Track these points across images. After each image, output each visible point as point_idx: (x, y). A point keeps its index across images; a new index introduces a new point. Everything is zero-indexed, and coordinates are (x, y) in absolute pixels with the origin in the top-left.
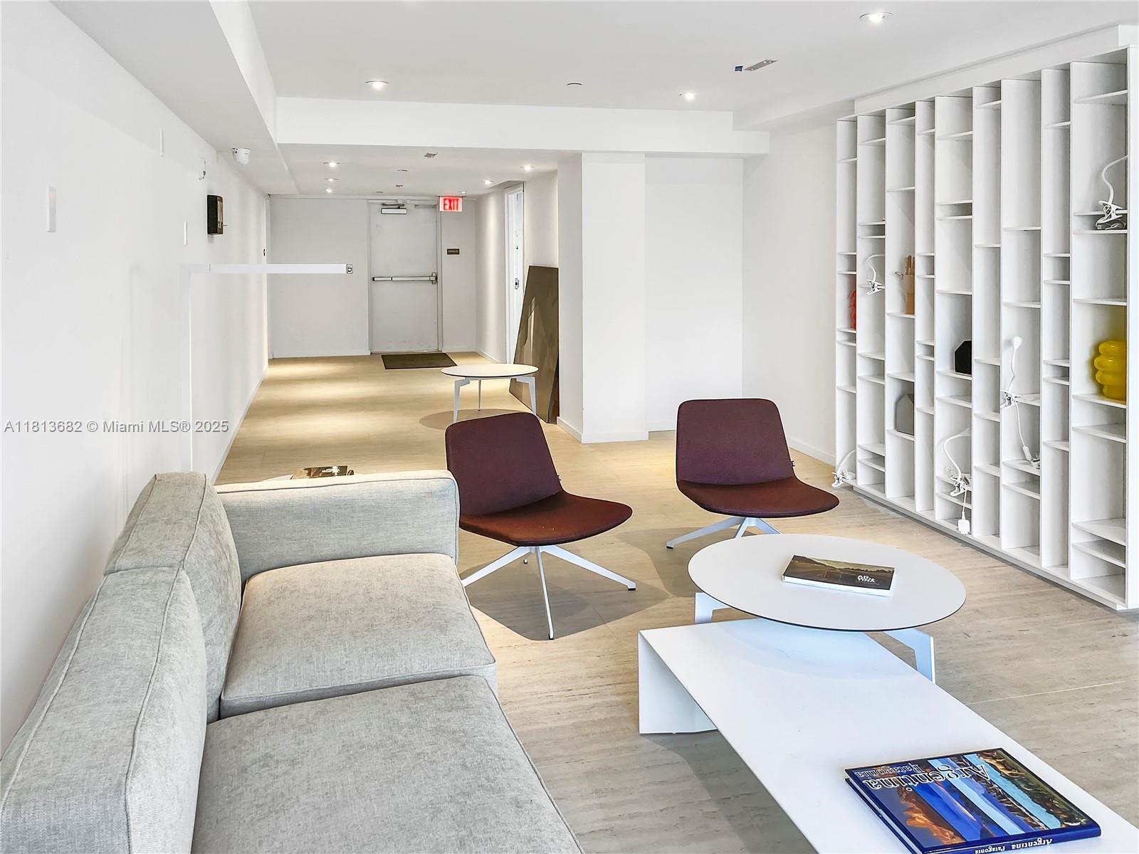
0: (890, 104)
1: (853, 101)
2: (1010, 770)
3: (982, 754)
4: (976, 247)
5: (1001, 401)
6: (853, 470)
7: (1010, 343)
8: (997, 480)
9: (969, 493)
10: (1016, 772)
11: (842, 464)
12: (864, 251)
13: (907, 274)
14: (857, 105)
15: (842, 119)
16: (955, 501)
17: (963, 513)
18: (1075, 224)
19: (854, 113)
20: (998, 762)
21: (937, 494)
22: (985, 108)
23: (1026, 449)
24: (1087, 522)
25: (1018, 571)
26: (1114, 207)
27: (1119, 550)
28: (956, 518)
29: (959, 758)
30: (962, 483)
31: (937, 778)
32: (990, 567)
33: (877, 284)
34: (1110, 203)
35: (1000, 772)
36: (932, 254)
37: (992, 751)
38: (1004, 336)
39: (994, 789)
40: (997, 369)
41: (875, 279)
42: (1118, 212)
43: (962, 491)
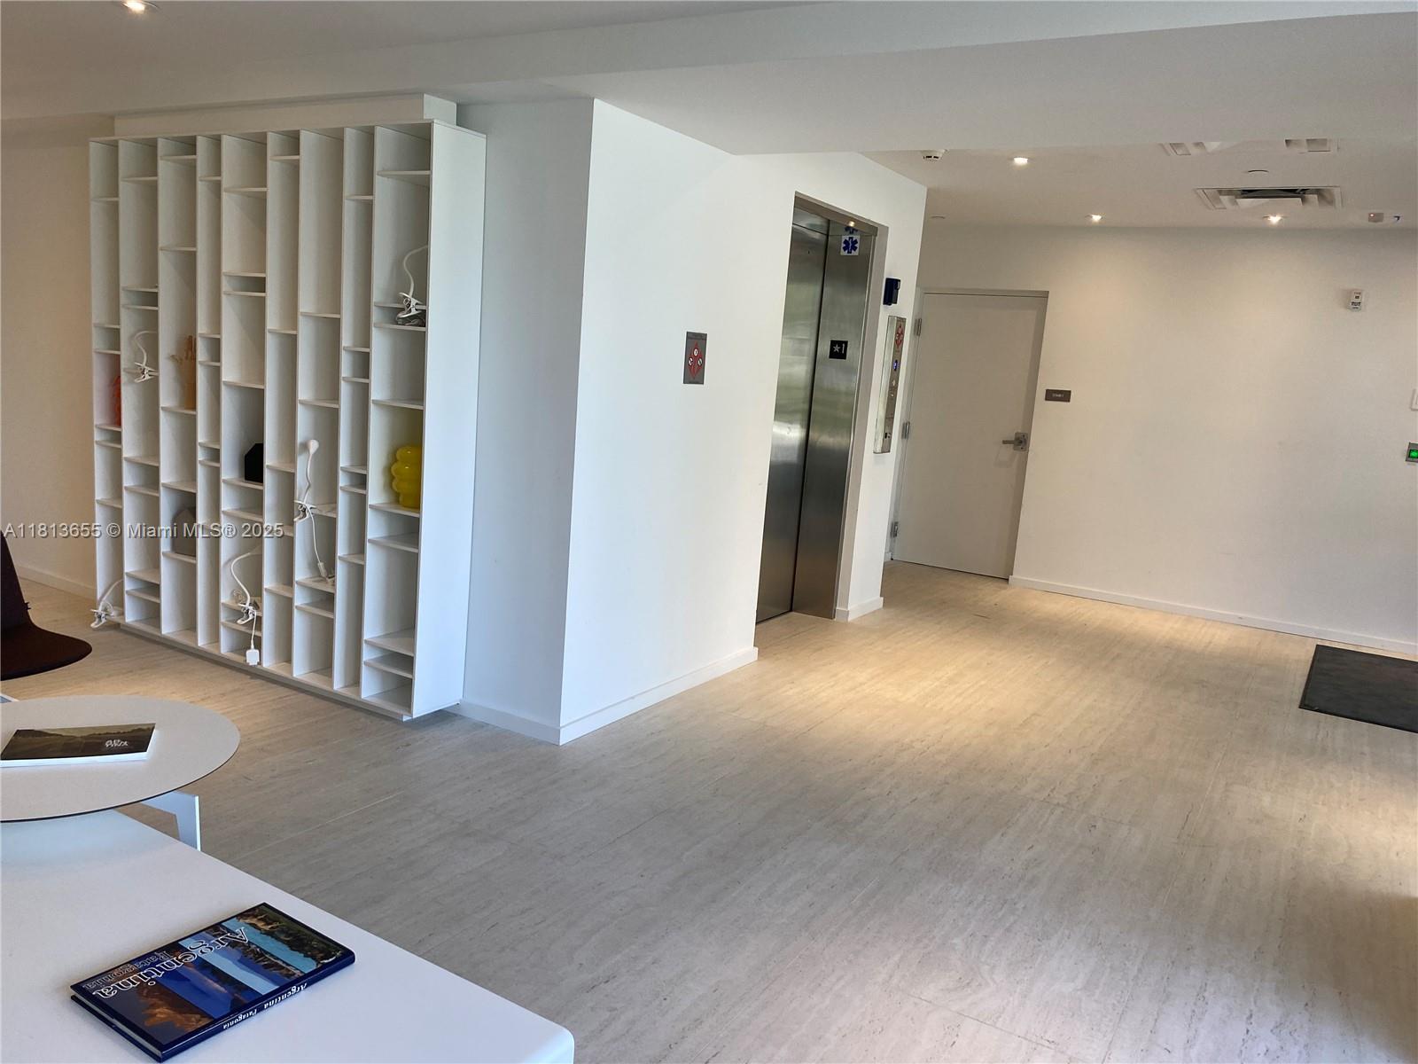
0: (164, 130)
1: (112, 118)
2: (271, 924)
3: (242, 915)
4: (270, 332)
5: (296, 513)
6: (119, 603)
7: (305, 447)
8: (289, 602)
9: (259, 619)
10: (278, 924)
11: (104, 598)
12: (128, 325)
13: (187, 358)
14: (119, 124)
15: (98, 139)
16: (243, 629)
17: (252, 641)
18: (376, 316)
19: (114, 135)
20: (259, 920)
21: (223, 624)
22: (282, 161)
23: (321, 564)
24: (379, 637)
25: (309, 697)
26: (414, 301)
27: (408, 662)
28: (242, 648)
29: (216, 929)
30: (251, 608)
31: (188, 959)
32: (280, 698)
33: (147, 369)
34: (409, 296)
35: (260, 929)
36: (218, 336)
37: (254, 909)
38: (300, 439)
39: (253, 951)
40: (291, 478)
41: (144, 363)
42: (418, 307)
43: (251, 617)
